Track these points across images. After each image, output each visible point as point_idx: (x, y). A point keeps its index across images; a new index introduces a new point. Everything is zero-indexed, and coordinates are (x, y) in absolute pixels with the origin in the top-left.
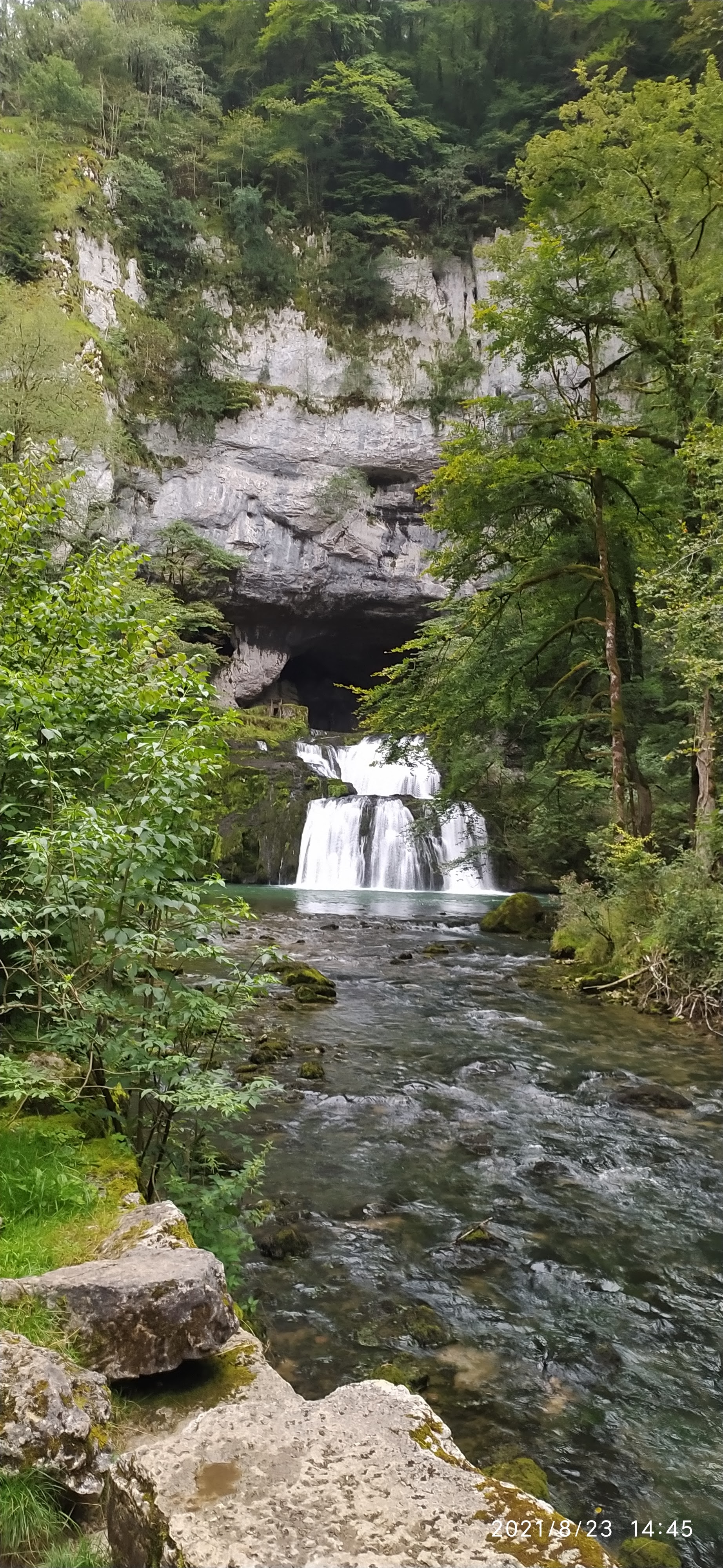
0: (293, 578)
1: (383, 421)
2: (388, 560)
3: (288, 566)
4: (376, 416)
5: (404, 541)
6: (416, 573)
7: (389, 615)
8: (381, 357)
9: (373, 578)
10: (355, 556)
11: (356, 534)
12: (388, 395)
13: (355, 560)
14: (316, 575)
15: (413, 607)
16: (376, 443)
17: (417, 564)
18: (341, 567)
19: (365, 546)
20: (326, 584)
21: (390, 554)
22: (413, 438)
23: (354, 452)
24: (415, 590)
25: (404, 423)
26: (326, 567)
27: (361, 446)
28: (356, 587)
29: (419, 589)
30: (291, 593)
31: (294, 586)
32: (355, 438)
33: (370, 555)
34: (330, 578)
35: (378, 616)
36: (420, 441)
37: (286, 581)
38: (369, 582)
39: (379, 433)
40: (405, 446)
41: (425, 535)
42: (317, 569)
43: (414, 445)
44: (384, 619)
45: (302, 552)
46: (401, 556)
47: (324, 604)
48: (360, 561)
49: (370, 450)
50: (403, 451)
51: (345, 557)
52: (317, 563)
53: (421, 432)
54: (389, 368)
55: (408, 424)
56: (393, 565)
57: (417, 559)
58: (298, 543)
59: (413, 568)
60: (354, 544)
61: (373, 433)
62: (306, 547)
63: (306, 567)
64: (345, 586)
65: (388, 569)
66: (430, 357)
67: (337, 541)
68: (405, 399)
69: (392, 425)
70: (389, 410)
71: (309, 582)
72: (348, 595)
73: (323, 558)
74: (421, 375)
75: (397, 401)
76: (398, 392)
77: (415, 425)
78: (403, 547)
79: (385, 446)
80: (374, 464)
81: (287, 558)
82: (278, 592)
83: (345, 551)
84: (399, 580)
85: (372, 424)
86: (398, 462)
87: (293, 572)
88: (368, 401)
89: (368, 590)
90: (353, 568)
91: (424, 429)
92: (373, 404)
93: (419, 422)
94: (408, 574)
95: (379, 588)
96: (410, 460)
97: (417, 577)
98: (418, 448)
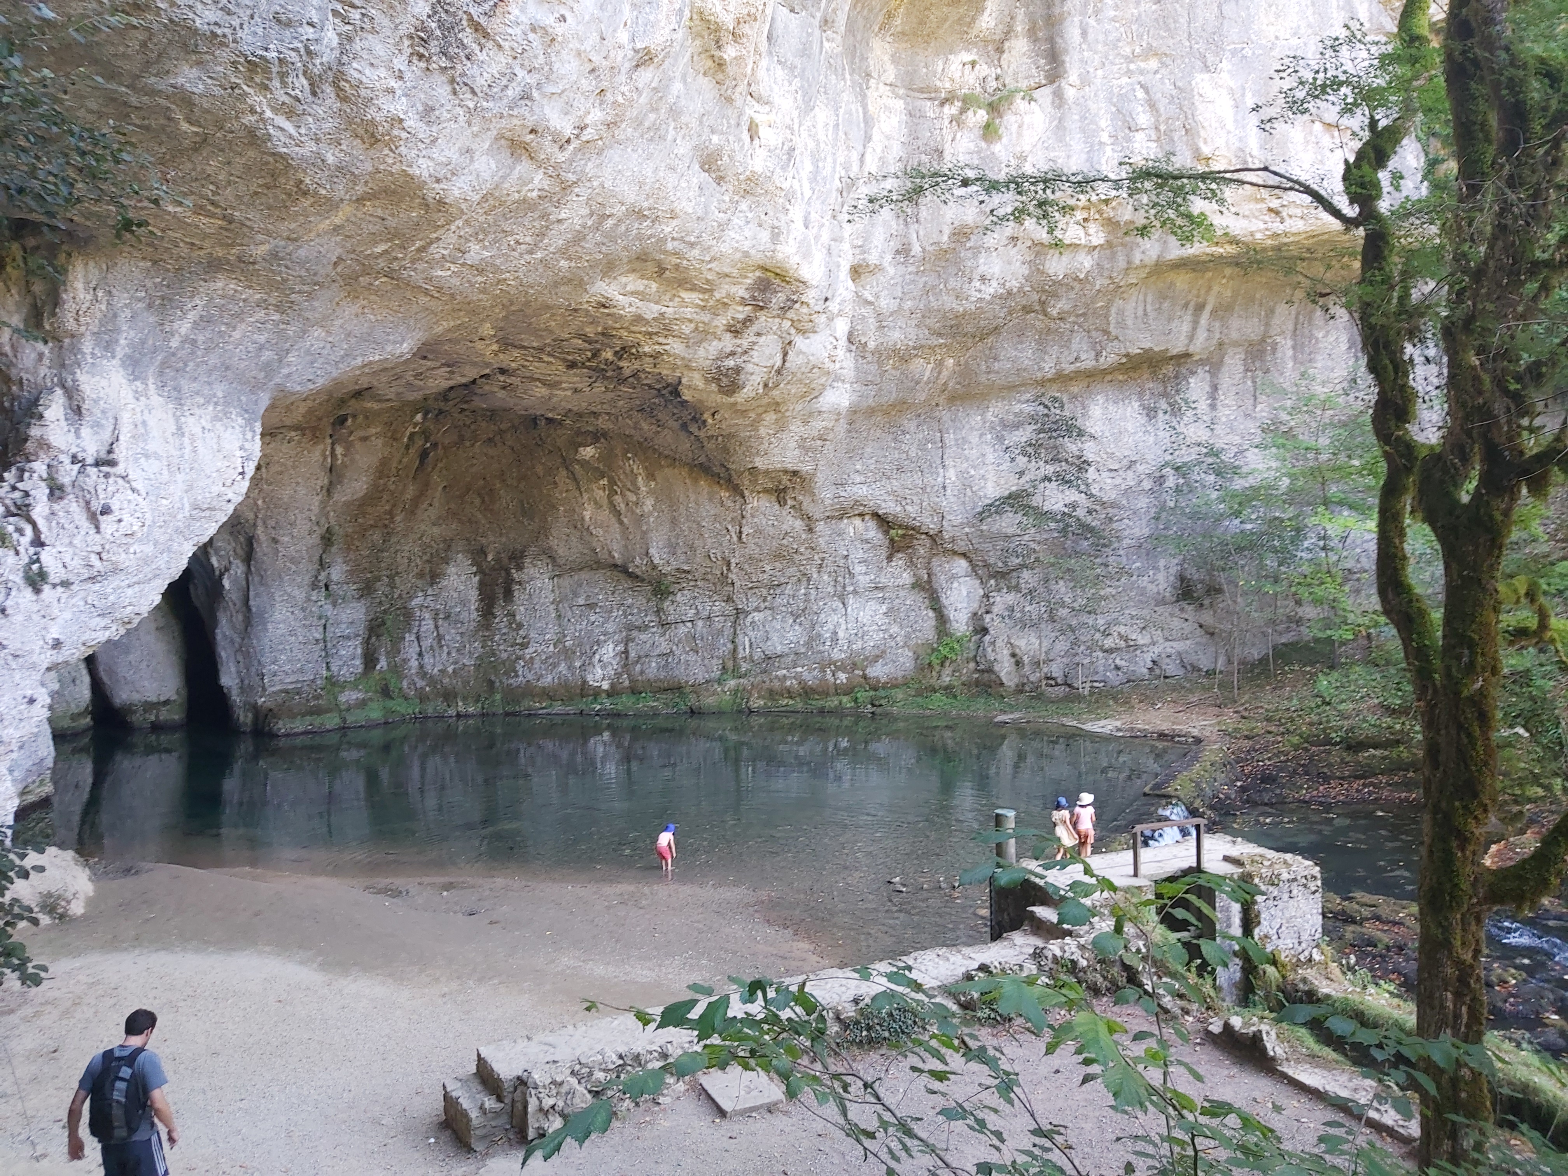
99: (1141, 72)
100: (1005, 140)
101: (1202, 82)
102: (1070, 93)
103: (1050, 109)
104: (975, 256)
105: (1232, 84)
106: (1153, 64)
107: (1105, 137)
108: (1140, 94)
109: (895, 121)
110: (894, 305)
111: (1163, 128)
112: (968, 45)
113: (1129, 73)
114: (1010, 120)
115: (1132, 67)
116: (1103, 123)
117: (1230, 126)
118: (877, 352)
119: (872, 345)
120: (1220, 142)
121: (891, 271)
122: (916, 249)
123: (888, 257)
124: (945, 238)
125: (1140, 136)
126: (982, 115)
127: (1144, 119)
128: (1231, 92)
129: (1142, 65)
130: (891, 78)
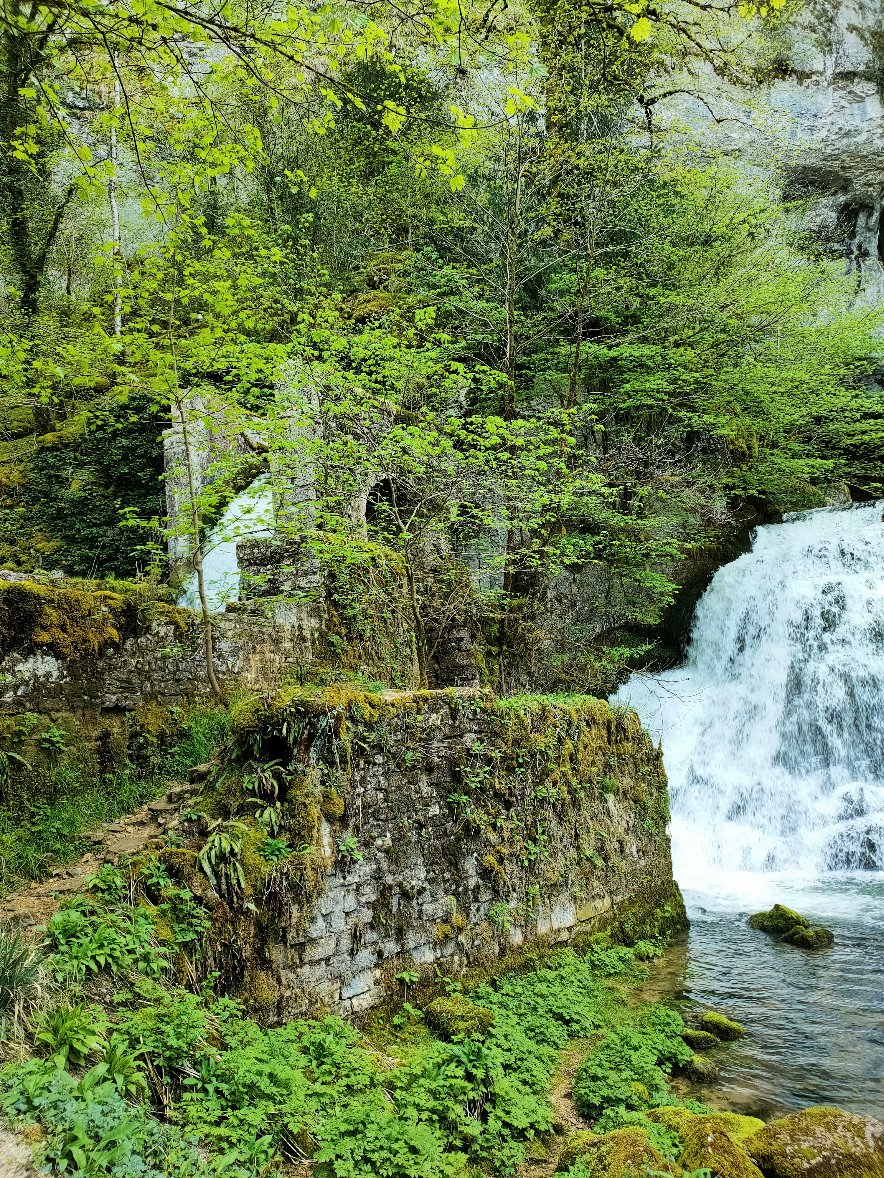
1: (820, 98)
4: (810, 91)
8: (800, 19)
12: (819, 67)
16: (812, 129)
22: (856, 122)
23: (785, 143)
25: (843, 103)
27: (793, 134)
32: (785, 122)
36: (865, 126)
39: (815, 115)
40: (847, 134)
43: (858, 131)
49: (804, 140)
50: (845, 141)
53: (865, 113)
54: (814, 31)
55: (846, 105)
61: (809, 116)
66: (856, 20)
68: (838, 71)
69: (830, 103)
70: (826, 84)
74: (852, 41)
75: (829, 73)
76: (830, 61)
77: (857, 105)
79: (823, 133)
80: (807, 163)
85: (806, 103)
86: (836, 157)
88: (794, 71)
91: (869, 110)
92: (802, 76)
93: (862, 100)
96: (853, 155)
98: (864, 137)
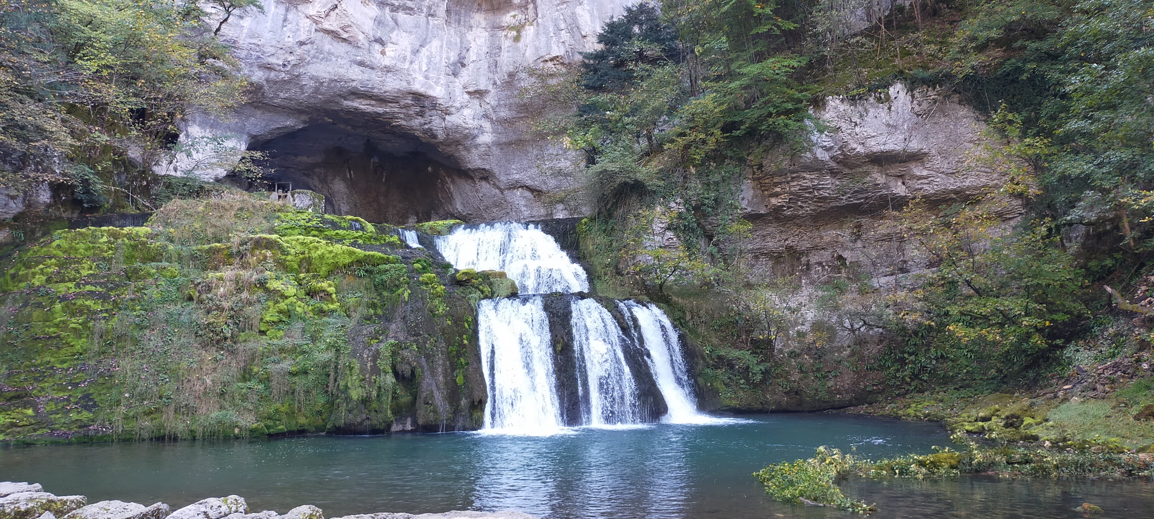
0: (272, 50)
2: (377, 47)
3: (268, 35)
5: (393, 29)
6: (407, 65)
7: (369, 109)
9: (361, 64)
10: (345, 36)
11: (350, 11)
13: (345, 40)
14: (299, 51)
15: (397, 102)
17: (408, 54)
18: (328, 44)
19: (358, 26)
20: (308, 63)
21: (380, 42)
24: (404, 84)
26: (312, 43)
28: (342, 71)
29: (409, 83)
30: (268, 67)
31: (273, 60)
33: (361, 37)
34: (314, 57)
35: (356, 109)
37: (264, 53)
38: (357, 69)
41: (417, 26)
42: (302, 43)
44: (364, 114)
45: (285, 20)
46: (390, 45)
47: (302, 87)
48: (350, 43)
51: (334, 35)
52: (303, 38)
56: (383, 53)
57: (409, 50)
58: (282, 10)
59: (405, 58)
60: (346, 22)
62: (290, 16)
63: (290, 41)
64: (330, 69)
65: (379, 56)
67: (327, 15)
71: (291, 58)
72: (332, 80)
73: (309, 31)
78: (394, 36)
81: (269, 25)
82: (251, 65)
83: (335, 27)
84: (388, 70)
87: (274, 43)
89: (354, 77)
90: (341, 48)
94: (399, 65)
95: (366, 76)
97: (408, 70)
99: (562, 9)
100: (522, 41)
101: (579, 10)
102: (540, 21)
103: (536, 28)
104: (519, 83)
105: (588, 8)
106: (565, 6)
107: (552, 34)
108: (562, 17)
109: (483, 40)
110: (496, 103)
111: (569, 28)
112: (514, 10)
113: (558, 11)
114: (523, 33)
115: (558, 8)
116: (551, 30)
117: (589, 23)
118: (497, 121)
119: (494, 118)
120: (587, 30)
121: (493, 91)
122: (498, 82)
123: (491, 86)
124: (506, 77)
125: (563, 32)
126: (514, 33)
127: (563, 26)
128: (589, 11)
129: (561, 7)
130: (484, 26)
